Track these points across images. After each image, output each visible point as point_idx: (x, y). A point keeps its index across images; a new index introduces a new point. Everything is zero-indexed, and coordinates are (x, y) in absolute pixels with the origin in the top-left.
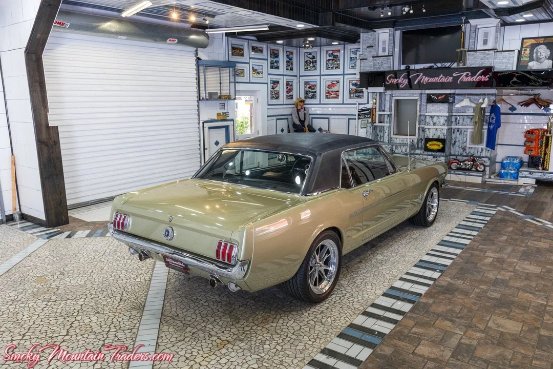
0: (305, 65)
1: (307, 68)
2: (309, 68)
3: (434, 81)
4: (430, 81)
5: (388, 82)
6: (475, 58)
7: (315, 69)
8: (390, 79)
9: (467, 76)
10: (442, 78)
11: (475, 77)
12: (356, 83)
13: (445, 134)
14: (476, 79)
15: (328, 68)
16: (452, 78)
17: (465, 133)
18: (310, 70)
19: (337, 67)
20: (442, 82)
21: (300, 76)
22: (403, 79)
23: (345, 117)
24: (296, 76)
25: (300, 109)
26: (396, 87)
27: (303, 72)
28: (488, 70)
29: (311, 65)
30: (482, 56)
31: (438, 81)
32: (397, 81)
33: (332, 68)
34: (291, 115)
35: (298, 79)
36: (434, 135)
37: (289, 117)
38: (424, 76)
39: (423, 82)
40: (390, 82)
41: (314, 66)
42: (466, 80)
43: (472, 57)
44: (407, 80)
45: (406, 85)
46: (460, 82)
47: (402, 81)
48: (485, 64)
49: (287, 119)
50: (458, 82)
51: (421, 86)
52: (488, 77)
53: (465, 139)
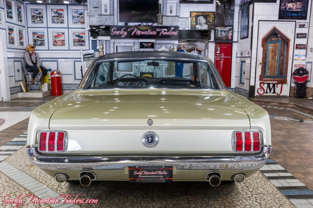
0: (32, 19)
1: (35, 21)
2: (36, 22)
3: (145, 34)
4: (142, 34)
5: (113, 33)
6: (168, 21)
7: (42, 22)
8: (114, 30)
9: (165, 31)
10: (149, 32)
11: (170, 32)
12: (78, 35)
13: (153, 69)
14: (170, 33)
15: (53, 22)
16: (156, 32)
17: (162, 68)
18: (37, 23)
19: (62, 22)
20: (150, 35)
21: (28, 27)
22: (123, 31)
23: (71, 60)
24: (24, 27)
25: (31, 54)
26: (119, 37)
27: (30, 24)
28: (176, 28)
29: (38, 19)
30: (171, 20)
31: (147, 34)
32: (120, 33)
33: (58, 23)
34: (24, 58)
35: (27, 30)
36: (146, 70)
37: (22, 60)
38: (138, 30)
39: (137, 34)
40: (114, 33)
41: (41, 20)
42: (164, 34)
43: (166, 20)
44: (126, 32)
45: (126, 36)
46: (161, 35)
47: (123, 33)
48: (173, 24)
49: (21, 61)
50: (160, 35)
51: (136, 37)
52: (177, 33)
53: (162, 73)
